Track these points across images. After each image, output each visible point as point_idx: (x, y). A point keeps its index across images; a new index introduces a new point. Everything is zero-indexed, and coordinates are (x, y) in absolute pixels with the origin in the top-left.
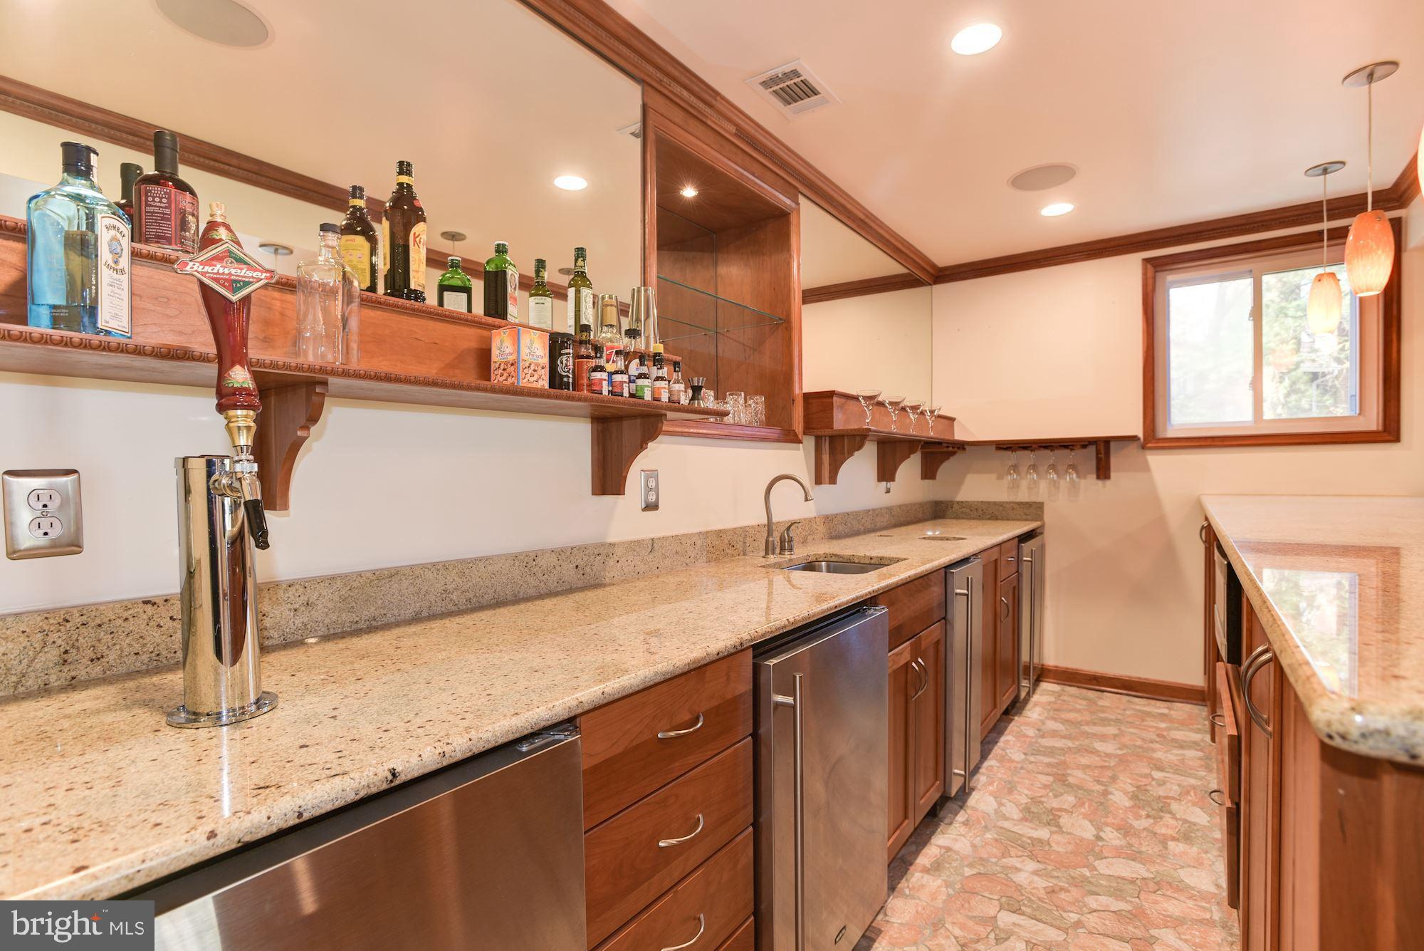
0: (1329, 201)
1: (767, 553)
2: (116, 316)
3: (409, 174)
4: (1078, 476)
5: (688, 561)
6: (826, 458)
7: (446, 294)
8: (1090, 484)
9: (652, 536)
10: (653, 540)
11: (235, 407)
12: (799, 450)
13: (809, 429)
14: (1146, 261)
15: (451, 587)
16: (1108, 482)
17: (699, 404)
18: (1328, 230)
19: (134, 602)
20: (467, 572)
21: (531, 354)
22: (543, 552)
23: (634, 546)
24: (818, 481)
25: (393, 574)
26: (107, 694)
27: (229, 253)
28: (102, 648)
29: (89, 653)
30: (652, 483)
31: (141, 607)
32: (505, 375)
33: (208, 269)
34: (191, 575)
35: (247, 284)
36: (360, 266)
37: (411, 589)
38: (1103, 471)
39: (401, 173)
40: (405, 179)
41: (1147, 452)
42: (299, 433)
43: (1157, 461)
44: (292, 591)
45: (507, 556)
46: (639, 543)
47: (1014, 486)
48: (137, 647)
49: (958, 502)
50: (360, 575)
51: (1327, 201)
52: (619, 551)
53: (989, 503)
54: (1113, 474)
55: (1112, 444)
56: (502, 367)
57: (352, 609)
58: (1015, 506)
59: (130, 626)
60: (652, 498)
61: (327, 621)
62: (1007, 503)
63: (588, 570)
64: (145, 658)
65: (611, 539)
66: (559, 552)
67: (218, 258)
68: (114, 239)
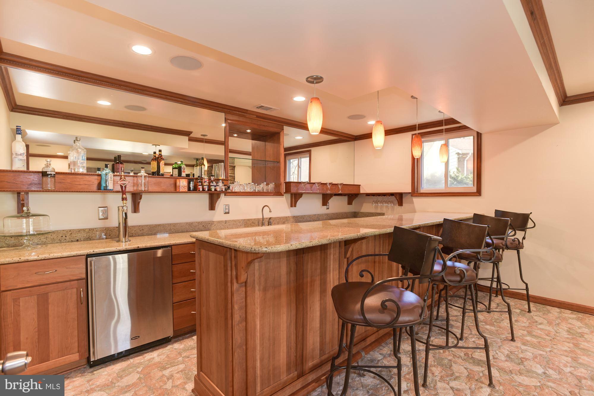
0: (445, 120)
1: (262, 225)
2: (111, 187)
3: (161, 152)
4: (394, 205)
5: (237, 226)
6: (293, 199)
7: (173, 169)
8: (397, 207)
9: (226, 220)
10: (226, 221)
11: (124, 200)
12: (283, 197)
13: (287, 192)
14: (413, 135)
15: (172, 228)
16: (402, 207)
17: (229, 191)
18: (445, 129)
19: (115, 227)
20: (175, 226)
21: (183, 184)
22: (194, 222)
23: (219, 222)
24: (291, 206)
25: (159, 225)
26: (110, 240)
27: (123, 180)
28: (110, 234)
29: (109, 234)
30: (227, 207)
31: (116, 228)
32: (184, 188)
33: (121, 182)
34: (119, 224)
35: (125, 184)
36: (155, 167)
37: (163, 228)
38: (401, 204)
39: (159, 152)
40: (160, 153)
41: (413, 197)
42: (139, 201)
43: (417, 201)
44: (140, 227)
45: (185, 223)
46: (222, 221)
47: (376, 207)
48: (115, 234)
49: (361, 212)
50: (153, 225)
51: (444, 120)
52: (215, 223)
53: (369, 213)
54: (404, 204)
55: (403, 195)
56: (183, 187)
57: (151, 231)
58: (376, 214)
59: (114, 231)
60: (227, 211)
61: (146, 233)
62: (374, 213)
63: (206, 227)
64: (116, 236)
65: (214, 220)
66: (199, 223)
67: (122, 181)
68: (111, 176)
